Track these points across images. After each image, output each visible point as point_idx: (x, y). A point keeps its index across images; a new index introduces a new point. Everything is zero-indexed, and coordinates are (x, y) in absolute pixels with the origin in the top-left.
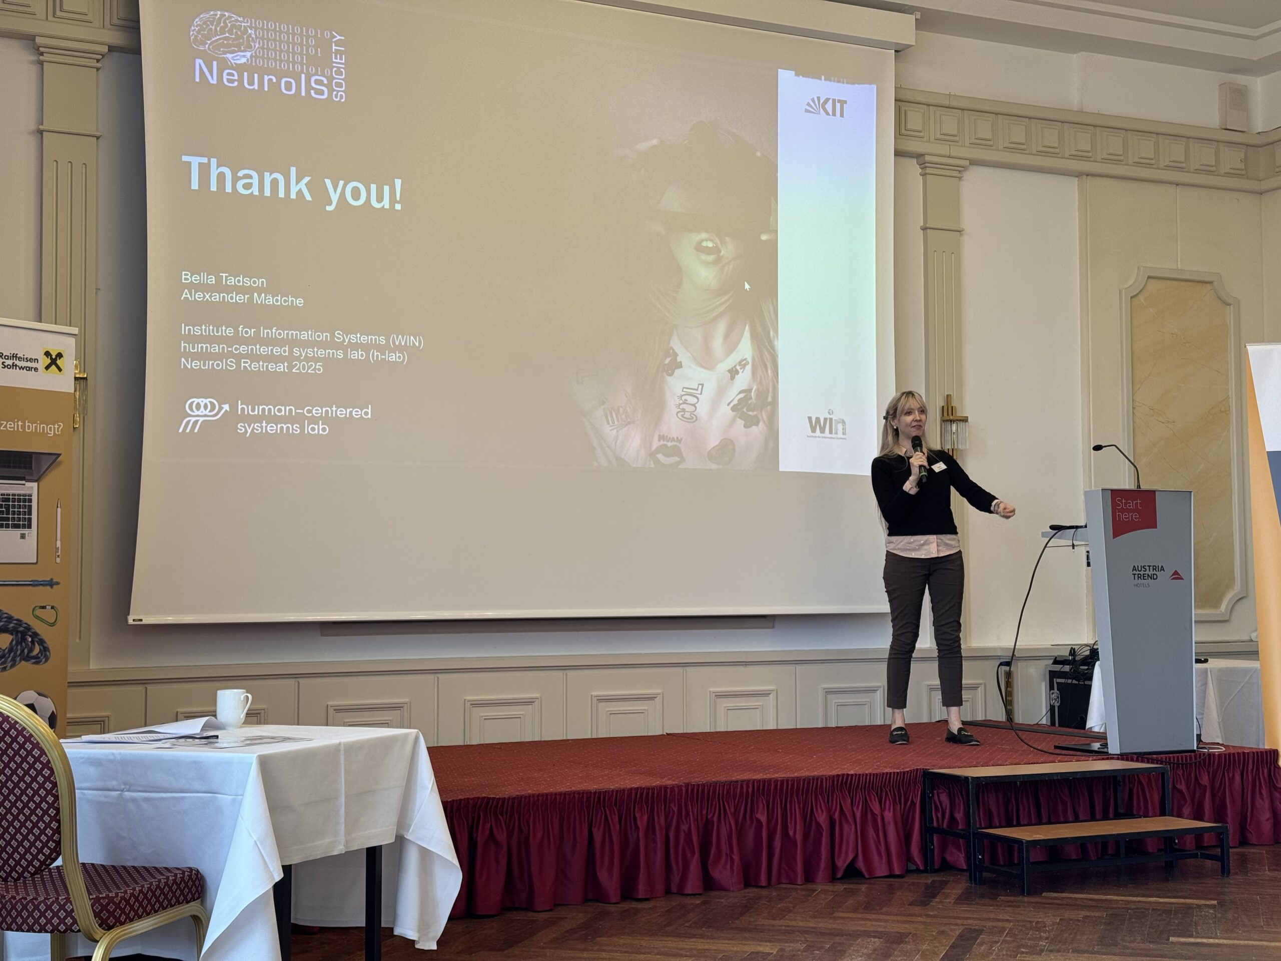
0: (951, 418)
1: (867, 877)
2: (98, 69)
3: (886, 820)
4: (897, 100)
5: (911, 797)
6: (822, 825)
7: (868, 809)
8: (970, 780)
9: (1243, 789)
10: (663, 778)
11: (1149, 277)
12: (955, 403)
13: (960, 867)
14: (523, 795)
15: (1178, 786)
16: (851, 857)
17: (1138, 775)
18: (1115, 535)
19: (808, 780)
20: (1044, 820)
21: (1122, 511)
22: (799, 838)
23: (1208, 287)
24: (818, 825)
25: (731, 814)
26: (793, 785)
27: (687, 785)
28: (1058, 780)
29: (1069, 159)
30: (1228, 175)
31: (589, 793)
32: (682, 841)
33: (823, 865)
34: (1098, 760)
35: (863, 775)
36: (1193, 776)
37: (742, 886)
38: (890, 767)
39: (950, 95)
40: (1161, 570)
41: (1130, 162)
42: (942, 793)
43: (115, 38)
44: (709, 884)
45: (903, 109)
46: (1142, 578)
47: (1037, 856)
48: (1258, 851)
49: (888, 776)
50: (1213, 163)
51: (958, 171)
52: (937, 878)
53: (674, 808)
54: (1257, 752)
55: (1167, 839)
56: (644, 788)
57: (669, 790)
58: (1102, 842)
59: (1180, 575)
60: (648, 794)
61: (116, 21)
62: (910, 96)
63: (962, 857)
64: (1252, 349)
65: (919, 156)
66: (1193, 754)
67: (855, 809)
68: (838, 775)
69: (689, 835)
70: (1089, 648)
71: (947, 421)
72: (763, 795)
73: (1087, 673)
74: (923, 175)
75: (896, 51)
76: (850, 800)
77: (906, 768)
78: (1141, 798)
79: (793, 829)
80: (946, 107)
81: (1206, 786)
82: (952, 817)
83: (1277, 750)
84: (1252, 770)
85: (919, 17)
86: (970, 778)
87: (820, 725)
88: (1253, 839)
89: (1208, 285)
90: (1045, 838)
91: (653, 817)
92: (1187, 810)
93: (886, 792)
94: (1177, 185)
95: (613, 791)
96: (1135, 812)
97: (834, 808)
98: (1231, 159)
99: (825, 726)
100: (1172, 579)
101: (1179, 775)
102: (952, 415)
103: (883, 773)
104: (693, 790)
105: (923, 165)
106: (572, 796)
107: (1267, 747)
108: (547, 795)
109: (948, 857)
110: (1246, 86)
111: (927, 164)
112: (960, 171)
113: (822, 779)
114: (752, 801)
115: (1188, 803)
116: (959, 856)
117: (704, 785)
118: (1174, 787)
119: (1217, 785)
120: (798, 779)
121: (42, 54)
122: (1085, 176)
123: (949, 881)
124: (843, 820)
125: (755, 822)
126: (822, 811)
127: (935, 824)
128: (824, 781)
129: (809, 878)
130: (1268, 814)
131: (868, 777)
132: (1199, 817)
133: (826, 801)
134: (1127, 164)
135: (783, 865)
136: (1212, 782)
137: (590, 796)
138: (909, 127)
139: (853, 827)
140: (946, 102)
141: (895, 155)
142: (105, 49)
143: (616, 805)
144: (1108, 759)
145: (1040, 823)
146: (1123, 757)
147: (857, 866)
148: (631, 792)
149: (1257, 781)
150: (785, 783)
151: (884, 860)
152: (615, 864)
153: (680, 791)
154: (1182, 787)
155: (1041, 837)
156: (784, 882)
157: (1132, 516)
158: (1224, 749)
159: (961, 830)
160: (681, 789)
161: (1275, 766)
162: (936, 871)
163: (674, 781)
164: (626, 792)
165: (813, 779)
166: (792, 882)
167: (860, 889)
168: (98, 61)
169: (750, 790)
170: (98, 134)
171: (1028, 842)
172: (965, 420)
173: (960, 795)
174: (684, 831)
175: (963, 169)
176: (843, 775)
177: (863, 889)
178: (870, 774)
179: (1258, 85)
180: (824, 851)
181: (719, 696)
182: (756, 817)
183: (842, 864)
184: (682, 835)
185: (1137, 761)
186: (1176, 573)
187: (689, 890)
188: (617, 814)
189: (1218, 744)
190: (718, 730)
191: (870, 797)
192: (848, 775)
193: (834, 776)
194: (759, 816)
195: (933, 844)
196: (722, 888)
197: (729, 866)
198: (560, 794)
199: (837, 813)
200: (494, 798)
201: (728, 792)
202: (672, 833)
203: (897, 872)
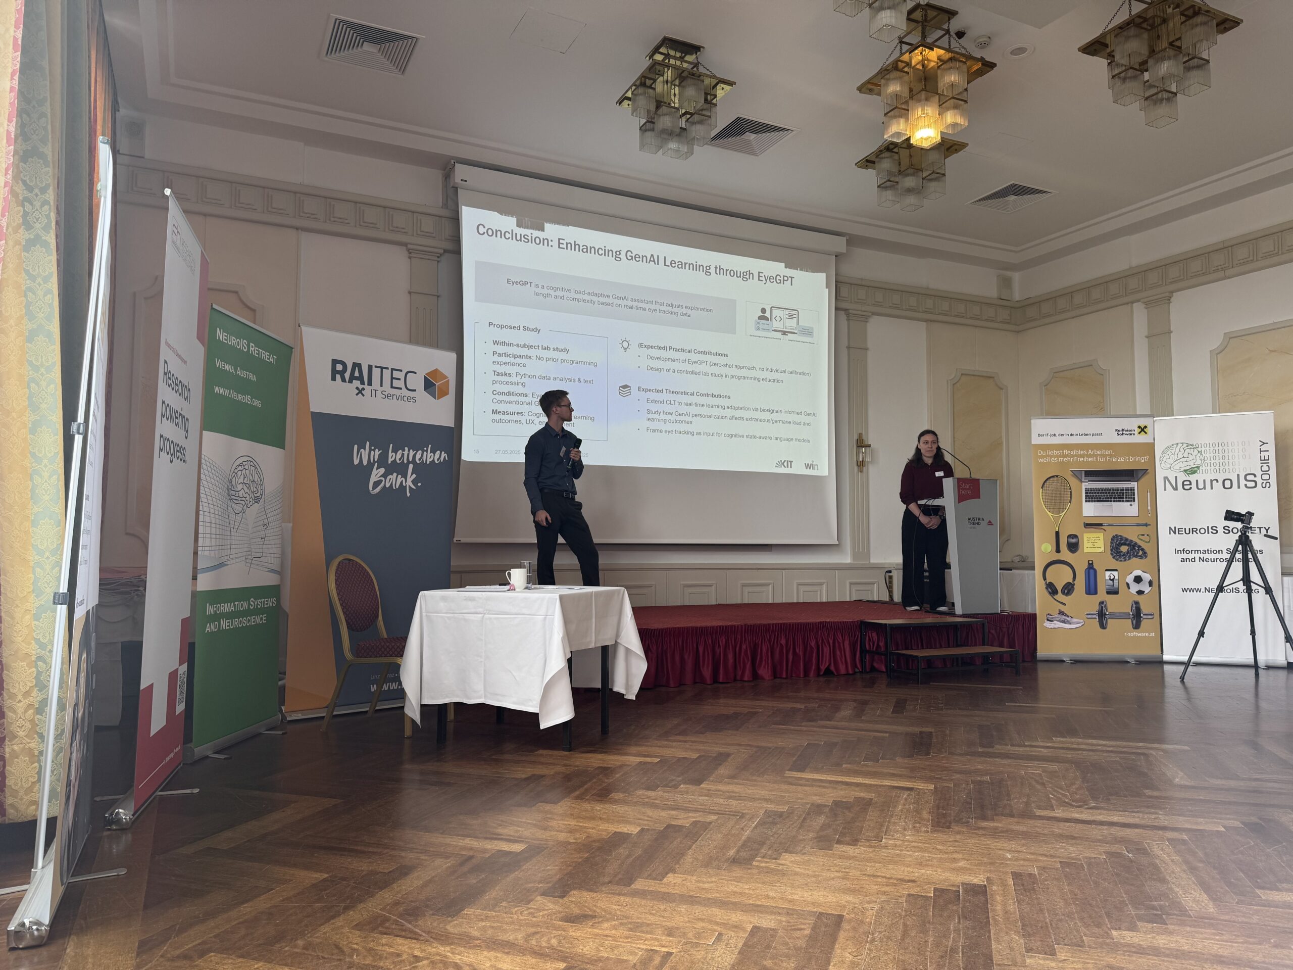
0: (861, 445)
1: (835, 674)
3: (845, 645)
4: (836, 282)
5: (857, 634)
6: (813, 647)
7: (836, 641)
10: (732, 622)
11: (962, 374)
12: (864, 438)
13: (882, 671)
15: (991, 630)
16: (827, 664)
17: (970, 625)
18: (959, 502)
19: (806, 624)
20: (925, 647)
21: (963, 489)
22: (801, 654)
24: (811, 646)
25: (768, 641)
26: (798, 625)
27: (745, 625)
29: (922, 313)
30: (1001, 322)
31: (697, 628)
32: (743, 654)
33: (813, 667)
35: (832, 622)
36: (998, 626)
37: (773, 678)
38: (847, 619)
39: (862, 279)
40: (982, 520)
41: (952, 314)
42: (872, 632)
43: (449, 246)
44: (755, 676)
45: (838, 286)
46: (972, 523)
47: (924, 664)
49: (847, 623)
50: (993, 316)
51: (864, 318)
52: (872, 676)
53: (739, 637)
54: (1026, 615)
55: (985, 657)
56: (723, 626)
57: (736, 627)
58: (952, 658)
59: (992, 523)
60: (726, 628)
61: (448, 237)
62: (843, 280)
63: (883, 665)
65: (846, 310)
66: (999, 615)
67: (830, 640)
69: (746, 651)
72: (784, 631)
74: (848, 320)
75: (836, 256)
76: (827, 635)
77: (856, 619)
78: (972, 637)
79: (798, 650)
80: (860, 286)
81: (1005, 631)
82: (878, 644)
83: (1036, 613)
85: (848, 239)
86: (889, 625)
89: (992, 379)
90: (929, 655)
91: (729, 641)
92: (996, 642)
93: (845, 632)
94: (975, 328)
95: (708, 627)
96: (970, 643)
97: (819, 640)
98: (1003, 314)
100: (988, 525)
101: (991, 625)
102: (862, 443)
103: (845, 621)
104: (748, 627)
105: (848, 315)
107: (1030, 612)
109: (875, 665)
110: (1010, 277)
111: (850, 315)
112: (866, 318)
113: (812, 624)
114: (778, 635)
115: (996, 638)
116: (880, 665)
117: (754, 625)
118: (989, 631)
120: (801, 624)
121: (410, 253)
122: (929, 321)
124: (824, 644)
125: (780, 644)
126: (813, 640)
127: (868, 648)
128: (814, 625)
129: (807, 674)
132: (1001, 645)
133: (815, 634)
134: (950, 316)
135: (794, 668)
136: (1008, 629)
138: (842, 295)
139: (829, 650)
141: (835, 310)
142: (442, 251)
143: (710, 634)
144: (955, 617)
145: (923, 647)
147: (830, 669)
148: (718, 629)
150: (794, 625)
151: (844, 666)
152: (710, 665)
154: (993, 632)
156: (794, 676)
157: (967, 492)
158: (1011, 613)
159: (883, 651)
160: (743, 626)
162: (868, 673)
163: (738, 623)
164: (715, 627)
165: (808, 623)
166: (799, 676)
167: (836, 680)
168: (438, 257)
169: (777, 627)
170: (438, 294)
171: (921, 657)
172: (869, 446)
173: (882, 633)
174: (744, 649)
175: (868, 317)
176: (823, 622)
177: (838, 680)
178: (837, 622)
179: (1016, 277)
180: (814, 660)
181: (745, 585)
183: (823, 668)
184: (743, 651)
185: (969, 618)
186: (990, 522)
187: (746, 679)
188: (710, 639)
189: (1008, 610)
191: (838, 634)
192: (826, 622)
194: (781, 642)
195: (866, 658)
196: (763, 679)
197: (766, 668)
198: (683, 628)
201: (766, 628)
202: (737, 649)
203: (851, 672)
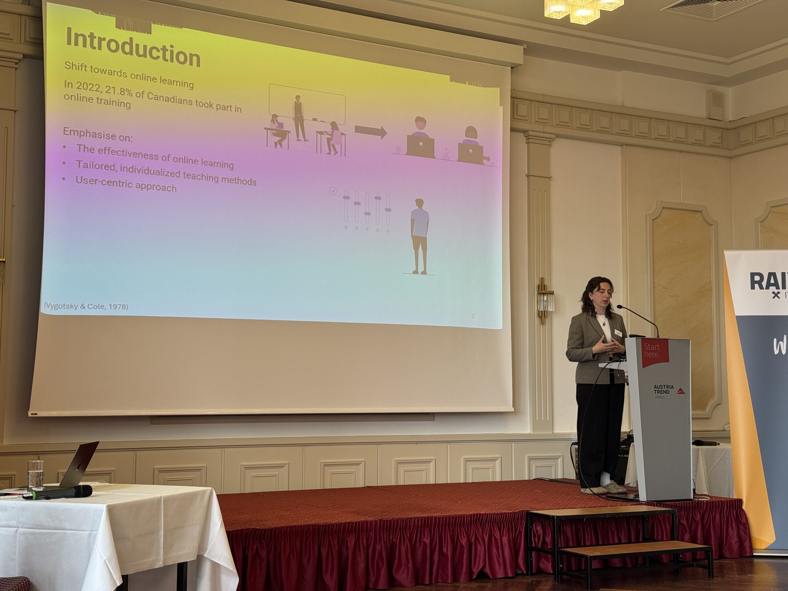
0: (544, 292)
1: (491, 578)
2: (16, 69)
3: (503, 542)
4: (512, 97)
5: (519, 527)
6: (464, 546)
7: (493, 536)
8: (555, 518)
9: (721, 523)
10: (365, 516)
11: (663, 208)
12: (546, 283)
13: (548, 572)
14: (278, 527)
15: (682, 522)
16: (481, 566)
17: (657, 515)
18: (644, 367)
19: (455, 518)
20: (600, 543)
21: (648, 351)
22: (449, 554)
23: (699, 214)
24: (461, 545)
25: (408, 539)
26: (446, 520)
27: (380, 521)
28: (609, 518)
29: (616, 135)
30: (711, 146)
31: (319, 526)
32: (377, 556)
33: (464, 570)
34: (634, 505)
35: (490, 514)
36: (691, 514)
37: (414, 584)
38: (506, 509)
39: (544, 95)
40: (672, 388)
41: (653, 137)
42: (538, 526)
43: (28, 49)
44: (393, 583)
45: (516, 102)
46: (660, 392)
47: (595, 565)
48: (731, 562)
49: (505, 515)
50: (702, 139)
51: (548, 141)
52: (535, 579)
53: (372, 535)
54: (730, 501)
55: (675, 555)
56: (353, 523)
57: (369, 524)
58: (635, 557)
59: (683, 391)
60: (356, 526)
61: (28, 39)
62: (520, 95)
63: (550, 565)
64: (727, 253)
65: (525, 132)
66: (691, 502)
67: (484, 536)
68: (474, 515)
69: (381, 552)
70: (626, 434)
71: (542, 293)
72: (428, 527)
73: (626, 450)
74: (528, 143)
75: (512, 68)
76: (481, 530)
77: (517, 510)
78: (659, 528)
79: (446, 549)
80: (542, 102)
81: (698, 521)
82: (544, 540)
83: (742, 499)
84: (727, 512)
85: (525, 47)
86: (555, 517)
87: (462, 481)
88: (727, 554)
89: (699, 213)
90: (602, 554)
91: (359, 541)
92: (687, 536)
93: (504, 525)
94: (680, 152)
95: (334, 524)
96: (655, 538)
97: (471, 536)
98: (713, 137)
99: (465, 482)
100: (678, 393)
101: (682, 514)
102: (544, 290)
103: (502, 513)
104: (384, 523)
105: (528, 137)
106: (308, 527)
107: (735, 497)
108: (293, 527)
109: (541, 566)
110: (722, 93)
111: (530, 137)
112: (550, 141)
113: (464, 517)
114: (421, 530)
115: (688, 532)
116: (548, 565)
117: (390, 521)
118: (679, 522)
119: (705, 521)
120: (450, 517)
122: (625, 146)
123: (542, 581)
124: (477, 541)
125: (422, 544)
126: (464, 537)
127: (533, 545)
128: (466, 518)
129: (455, 579)
130: (736, 539)
131: (493, 516)
132: (694, 540)
133: (467, 530)
134: (651, 139)
135: (440, 571)
136: (702, 519)
137: (320, 528)
138: (519, 114)
139: (483, 547)
140: (542, 100)
141: (511, 131)
142: (21, 56)
143: (336, 533)
144: (639, 504)
145: (597, 544)
146: (648, 503)
147: (485, 571)
148: (345, 526)
149: (730, 518)
150: (441, 519)
151: (502, 568)
152: (335, 570)
153: (376, 524)
154: (685, 522)
155: (599, 554)
156: (440, 581)
157: (654, 354)
158: (710, 499)
159: (549, 549)
160: (377, 523)
161: (740, 509)
162: (534, 574)
163: (373, 518)
164: (342, 525)
165: (459, 517)
166: (445, 581)
167: (487, 586)
168: (16, 63)
169: (420, 524)
170: (15, 109)
171: (591, 557)
172: (552, 293)
173: (549, 527)
174: (378, 550)
175: (551, 140)
176: (477, 514)
177: (489, 586)
178: (494, 514)
179: (729, 92)
180: (465, 562)
181: (399, 463)
182: (423, 541)
183: (476, 571)
184: (377, 552)
185: (657, 506)
186: (680, 390)
187: (380, 586)
188: (337, 540)
189: (706, 495)
190: (399, 484)
191: (494, 528)
192: (480, 514)
193: (472, 515)
194: (425, 540)
195: (532, 558)
196: (402, 586)
197: (406, 572)
198: (301, 526)
199: (473, 538)
200: (259, 529)
201: (406, 525)
202: (370, 551)
203: (510, 575)
